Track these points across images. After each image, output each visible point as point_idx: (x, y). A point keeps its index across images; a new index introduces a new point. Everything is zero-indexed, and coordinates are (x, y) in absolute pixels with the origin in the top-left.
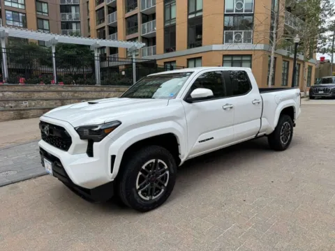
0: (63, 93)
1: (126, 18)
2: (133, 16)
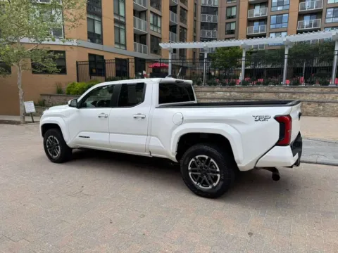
0: (281, 94)
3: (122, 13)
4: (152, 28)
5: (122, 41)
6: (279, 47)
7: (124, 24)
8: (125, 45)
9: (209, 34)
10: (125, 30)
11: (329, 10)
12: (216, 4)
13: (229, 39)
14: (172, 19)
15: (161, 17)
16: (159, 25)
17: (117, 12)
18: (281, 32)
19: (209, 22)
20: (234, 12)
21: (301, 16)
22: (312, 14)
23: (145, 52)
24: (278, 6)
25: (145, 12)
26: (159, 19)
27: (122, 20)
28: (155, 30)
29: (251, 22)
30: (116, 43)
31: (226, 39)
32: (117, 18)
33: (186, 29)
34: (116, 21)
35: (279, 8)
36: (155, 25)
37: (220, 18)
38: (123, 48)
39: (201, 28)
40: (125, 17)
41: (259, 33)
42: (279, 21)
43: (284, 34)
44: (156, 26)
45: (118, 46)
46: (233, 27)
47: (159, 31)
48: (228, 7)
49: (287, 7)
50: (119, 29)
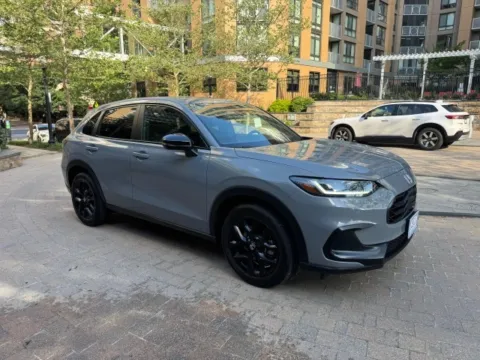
3: (319, 21)
4: (346, 32)
5: (317, 53)
7: (320, 33)
8: (319, 56)
10: (320, 40)
14: (369, 18)
15: (356, 17)
16: (354, 29)
17: (314, 21)
25: (340, 14)
26: (354, 20)
27: (318, 28)
28: (350, 34)
30: (311, 55)
32: (314, 27)
33: (385, 28)
34: (313, 31)
36: (350, 29)
37: (432, 9)
38: (317, 59)
40: (320, 26)
45: (312, 58)
47: (354, 35)
50: (315, 39)
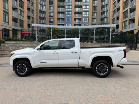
1: (123, 12)
2: (126, 11)
3: (7, 8)
4: (20, 16)
5: (7, 21)
6: (70, 29)
7: (8, 13)
8: (8, 23)
9: (43, 22)
10: (8, 16)
11: (83, 18)
12: (45, 10)
13: (51, 24)
14: (28, 14)
15: (24, 12)
17: (4, 7)
18: (69, 24)
19: (42, 17)
20: (52, 14)
21: (75, 19)
22: (78, 19)
23: (17, 27)
24: (68, 15)
25: (17, 9)
27: (7, 11)
28: (21, 17)
29: (59, 19)
30: (4, 21)
31: (49, 24)
32: (4, 10)
33: (34, 19)
34: (4, 11)
35: (68, 16)
37: (47, 16)
39: (39, 19)
41: (62, 23)
42: (68, 20)
43: (70, 25)
44: (22, 16)
45: (5, 23)
46: (52, 20)
47: (23, 18)
48: (49, 12)
49: (71, 16)
50: (5, 15)
